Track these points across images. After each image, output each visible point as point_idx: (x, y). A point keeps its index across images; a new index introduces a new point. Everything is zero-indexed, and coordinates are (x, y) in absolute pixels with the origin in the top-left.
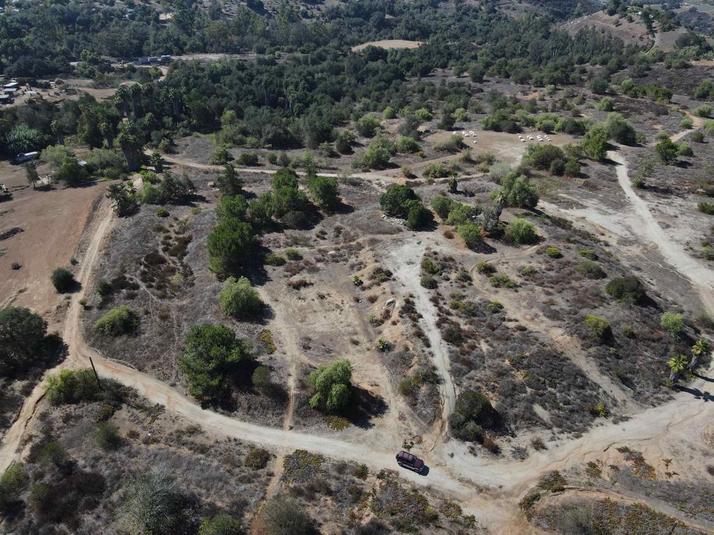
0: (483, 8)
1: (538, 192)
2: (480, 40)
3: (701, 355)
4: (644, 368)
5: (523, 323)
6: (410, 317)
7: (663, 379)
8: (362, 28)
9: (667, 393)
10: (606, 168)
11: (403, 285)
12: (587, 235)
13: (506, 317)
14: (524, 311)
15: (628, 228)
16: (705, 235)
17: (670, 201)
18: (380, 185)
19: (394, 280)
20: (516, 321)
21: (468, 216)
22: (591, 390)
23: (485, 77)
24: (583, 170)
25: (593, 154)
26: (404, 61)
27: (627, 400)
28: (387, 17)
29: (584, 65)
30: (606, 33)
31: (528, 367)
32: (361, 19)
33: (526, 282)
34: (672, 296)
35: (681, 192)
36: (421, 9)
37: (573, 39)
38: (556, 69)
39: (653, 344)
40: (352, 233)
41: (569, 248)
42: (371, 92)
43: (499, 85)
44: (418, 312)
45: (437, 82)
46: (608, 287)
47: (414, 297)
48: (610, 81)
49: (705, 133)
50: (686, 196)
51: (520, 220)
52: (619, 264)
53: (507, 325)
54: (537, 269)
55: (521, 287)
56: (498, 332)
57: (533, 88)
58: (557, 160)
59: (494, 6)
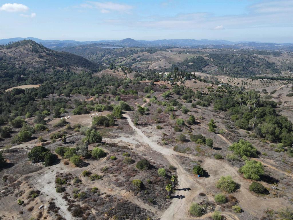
0: (64, 70)
1: (101, 135)
2: (66, 81)
3: (174, 181)
4: (158, 194)
5: (108, 193)
6: (54, 211)
7: (166, 196)
8: (10, 82)
9: (169, 201)
10: (124, 120)
11: (47, 196)
12: (124, 147)
13: (101, 193)
14: (107, 187)
15: (137, 141)
16: (162, 137)
17: (147, 127)
18: (28, 148)
19: (42, 194)
20: (105, 193)
21: (74, 152)
22: (143, 213)
23: (71, 95)
24: (116, 123)
25: (118, 117)
26: (33, 93)
27: (157, 211)
28: (22, 76)
29: (107, 86)
30: (111, 76)
31: (115, 213)
32: (9, 78)
33: (105, 174)
34: (159, 162)
35: (150, 124)
36: (38, 72)
37: (101, 78)
38: (97, 89)
39: (159, 183)
40: (14, 177)
41: (118, 154)
42: (18, 108)
43: (77, 97)
44: (57, 206)
45: (50, 99)
46: (137, 166)
47: (54, 200)
48: (117, 91)
49: (151, 103)
50: (152, 124)
51: (97, 148)
52: (138, 155)
53: (102, 197)
54: (109, 167)
55: (104, 177)
56: (98, 202)
57: (91, 96)
58: (106, 121)
59: (69, 69)
